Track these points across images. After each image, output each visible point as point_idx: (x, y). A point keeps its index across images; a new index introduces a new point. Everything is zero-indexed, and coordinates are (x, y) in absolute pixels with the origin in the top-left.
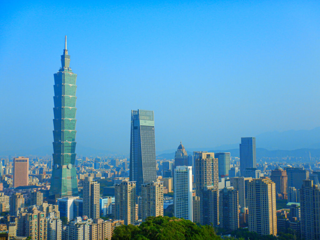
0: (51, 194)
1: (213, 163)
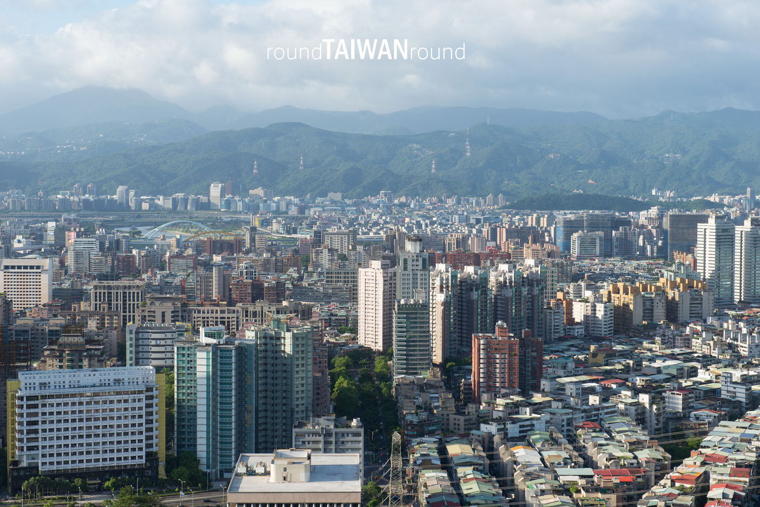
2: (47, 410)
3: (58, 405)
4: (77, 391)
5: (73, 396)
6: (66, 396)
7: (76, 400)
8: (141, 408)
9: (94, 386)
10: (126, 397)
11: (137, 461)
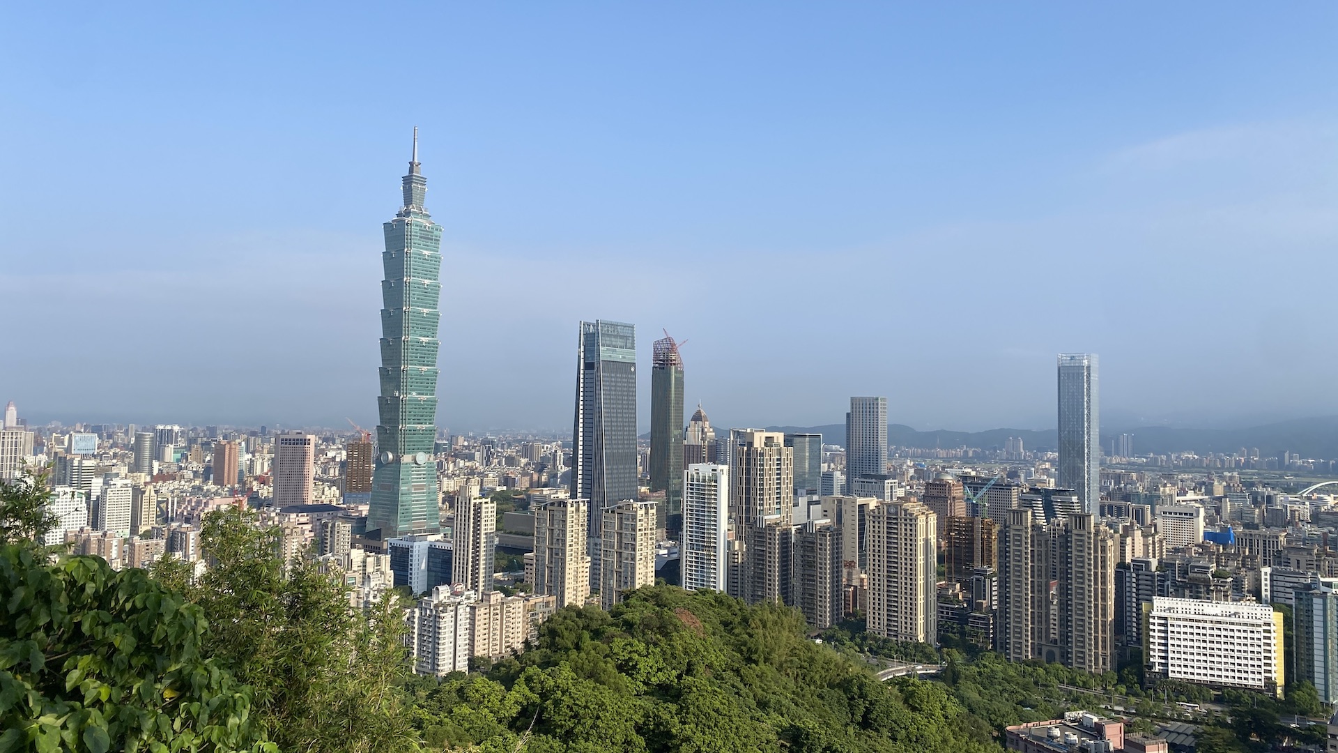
0: (370, 527)
1: (779, 460)
2: (1176, 629)
3: (1184, 626)
4: (1200, 617)
5: (1199, 621)
6: (1190, 620)
7: (1201, 625)
8: (1260, 639)
9: (1216, 615)
10: (1245, 628)
11: (1258, 683)
